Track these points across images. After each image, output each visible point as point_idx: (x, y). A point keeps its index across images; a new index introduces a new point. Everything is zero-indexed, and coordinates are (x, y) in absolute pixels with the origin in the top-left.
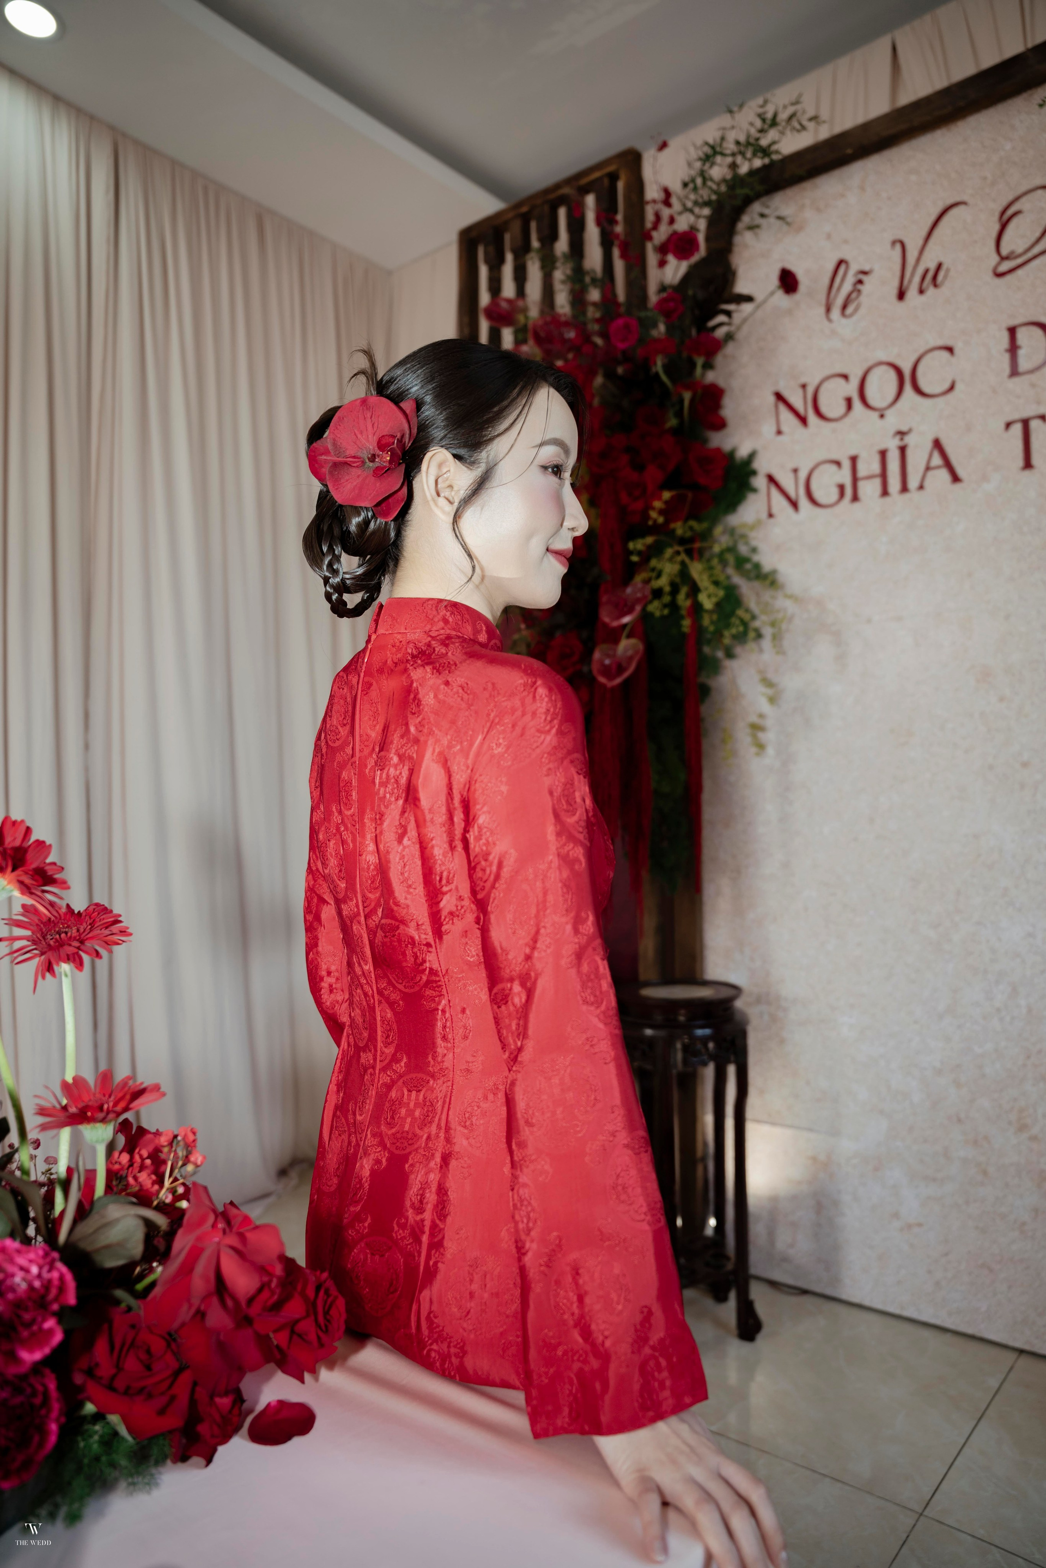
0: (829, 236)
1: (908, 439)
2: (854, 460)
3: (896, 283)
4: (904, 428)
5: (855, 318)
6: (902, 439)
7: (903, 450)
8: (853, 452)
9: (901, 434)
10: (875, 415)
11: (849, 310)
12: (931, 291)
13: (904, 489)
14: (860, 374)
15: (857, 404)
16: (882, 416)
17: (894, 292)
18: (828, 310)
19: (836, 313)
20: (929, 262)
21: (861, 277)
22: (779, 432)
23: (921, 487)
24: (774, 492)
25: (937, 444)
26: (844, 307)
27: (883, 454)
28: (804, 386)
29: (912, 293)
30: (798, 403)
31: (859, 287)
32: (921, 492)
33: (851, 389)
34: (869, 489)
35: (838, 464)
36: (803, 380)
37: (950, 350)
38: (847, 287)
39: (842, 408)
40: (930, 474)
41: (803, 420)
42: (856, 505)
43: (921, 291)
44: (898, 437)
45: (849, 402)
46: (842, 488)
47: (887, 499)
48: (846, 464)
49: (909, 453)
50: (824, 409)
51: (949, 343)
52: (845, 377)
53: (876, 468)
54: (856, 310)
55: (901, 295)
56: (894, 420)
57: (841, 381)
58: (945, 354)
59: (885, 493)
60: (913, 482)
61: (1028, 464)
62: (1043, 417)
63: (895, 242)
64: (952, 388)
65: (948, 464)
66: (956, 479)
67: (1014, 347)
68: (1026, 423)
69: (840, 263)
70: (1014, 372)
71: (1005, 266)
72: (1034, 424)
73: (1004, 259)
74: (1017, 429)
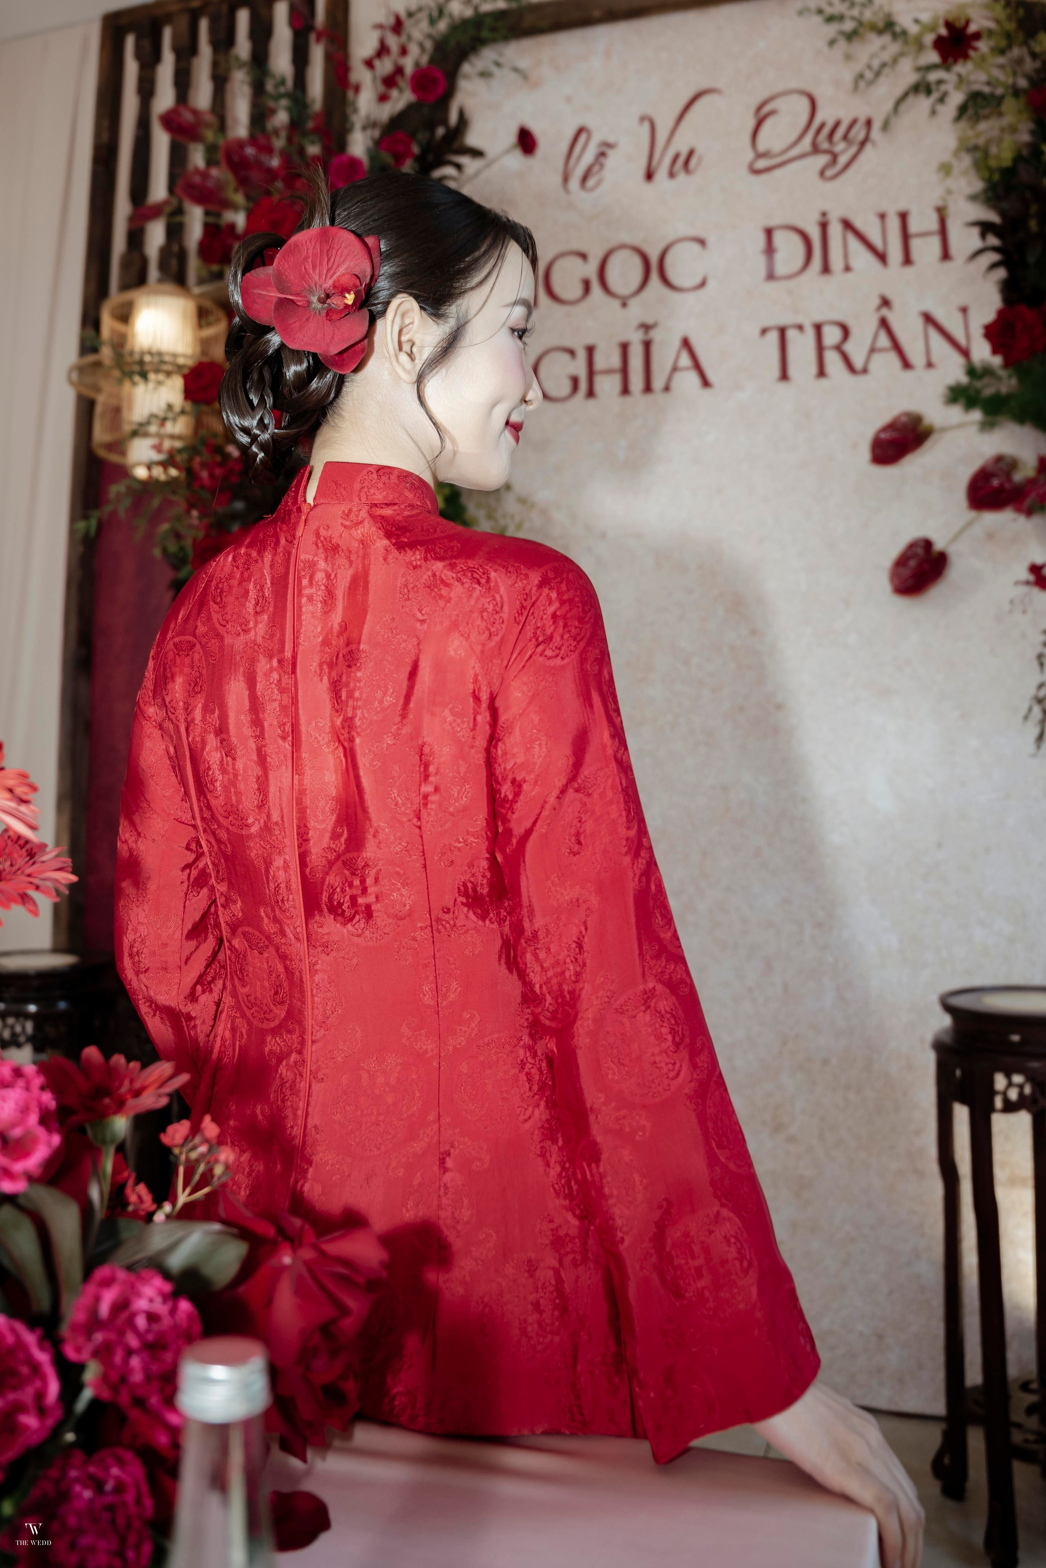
0: (569, 99)
1: (653, 334)
2: (590, 350)
3: (643, 161)
4: (649, 321)
5: (597, 192)
6: (646, 333)
7: (647, 345)
8: (589, 341)
9: (646, 327)
10: (616, 304)
11: (590, 184)
12: (682, 177)
13: (648, 388)
14: (600, 255)
15: (596, 288)
16: (624, 305)
17: (643, 169)
18: (565, 179)
19: (574, 184)
20: (681, 145)
21: (604, 149)
23: (667, 389)
25: (686, 343)
26: (584, 180)
27: (625, 348)
29: (661, 175)
31: (602, 160)
32: (667, 394)
33: (590, 270)
34: (607, 385)
35: (572, 353)
37: (702, 242)
38: (589, 158)
39: (578, 291)
40: (677, 374)
42: (591, 402)
43: (672, 175)
44: (642, 330)
45: (587, 286)
46: (575, 381)
47: (628, 399)
48: (582, 355)
49: (654, 348)
50: (557, 288)
51: (701, 235)
52: (583, 256)
53: (615, 361)
54: (598, 184)
55: (649, 176)
56: (637, 311)
57: (578, 261)
58: (696, 247)
59: (625, 390)
60: (658, 383)
61: (784, 376)
62: (800, 328)
63: (642, 119)
64: (703, 284)
65: (697, 366)
66: (706, 383)
67: (770, 250)
68: (782, 331)
69: (580, 131)
70: (771, 276)
71: (761, 164)
72: (791, 334)
73: (760, 156)
74: (773, 336)
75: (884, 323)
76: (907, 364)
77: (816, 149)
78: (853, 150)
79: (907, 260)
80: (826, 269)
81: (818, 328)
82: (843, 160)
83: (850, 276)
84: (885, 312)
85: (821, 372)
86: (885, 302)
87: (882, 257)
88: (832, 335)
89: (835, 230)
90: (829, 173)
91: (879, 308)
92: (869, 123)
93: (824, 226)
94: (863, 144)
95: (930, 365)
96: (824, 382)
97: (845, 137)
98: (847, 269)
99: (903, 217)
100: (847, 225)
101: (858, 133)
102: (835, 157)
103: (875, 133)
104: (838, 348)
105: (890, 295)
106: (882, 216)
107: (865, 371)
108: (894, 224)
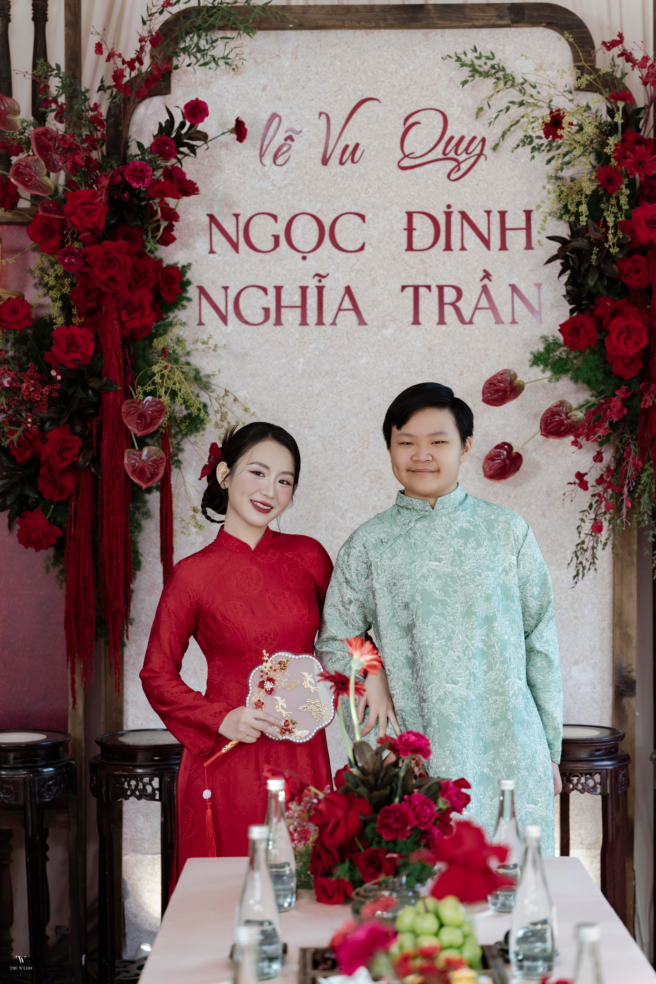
0: (264, 89)
1: (324, 282)
2: (278, 289)
3: (322, 150)
4: (322, 272)
5: (285, 168)
6: (320, 281)
7: (320, 290)
8: (279, 284)
9: (320, 276)
10: (298, 256)
11: (280, 161)
12: (349, 164)
13: (320, 322)
14: (288, 218)
15: (283, 242)
16: (304, 258)
17: (320, 156)
18: (261, 156)
19: (268, 159)
20: (349, 138)
21: (293, 135)
22: (212, 252)
23: (334, 323)
24: (204, 301)
25: (348, 290)
26: (275, 157)
27: (304, 289)
28: (237, 216)
29: (334, 162)
30: (231, 231)
31: (289, 142)
32: (333, 326)
33: (280, 228)
34: (291, 317)
35: (265, 290)
36: (236, 212)
37: (363, 217)
38: (279, 139)
39: (271, 245)
40: (341, 313)
41: (235, 246)
42: (279, 328)
43: (341, 163)
44: (317, 278)
45: (277, 240)
46: (267, 311)
47: (305, 328)
48: (272, 292)
49: (325, 292)
50: (254, 240)
51: (362, 212)
52: (275, 217)
53: (297, 300)
54: (286, 161)
55: (325, 161)
56: (314, 264)
57: (271, 220)
58: (358, 220)
59: (304, 322)
60: (328, 318)
61: (416, 321)
62: (429, 287)
63: (321, 114)
64: (362, 248)
65: (356, 308)
66: (362, 322)
67: (410, 229)
68: (416, 289)
69: (274, 116)
70: (410, 248)
71: (406, 163)
72: (422, 291)
73: (406, 156)
74: (410, 292)
75: (485, 289)
76: (499, 321)
77: (445, 157)
78: (472, 160)
79: (503, 247)
80: (448, 247)
81: (441, 288)
82: (464, 167)
83: (464, 252)
84: (486, 281)
85: (441, 321)
86: (487, 275)
87: (487, 243)
88: (450, 295)
89: (456, 219)
90: (453, 177)
91: (482, 280)
92: (483, 140)
93: (448, 215)
94: (479, 155)
95: (514, 322)
96: (443, 327)
97: (466, 150)
98: (463, 248)
99: (503, 214)
100: (464, 216)
101: (476, 148)
102: (459, 163)
103: (487, 151)
104: (453, 304)
105: (490, 272)
106: (488, 212)
107: (471, 322)
108: (496, 219)
